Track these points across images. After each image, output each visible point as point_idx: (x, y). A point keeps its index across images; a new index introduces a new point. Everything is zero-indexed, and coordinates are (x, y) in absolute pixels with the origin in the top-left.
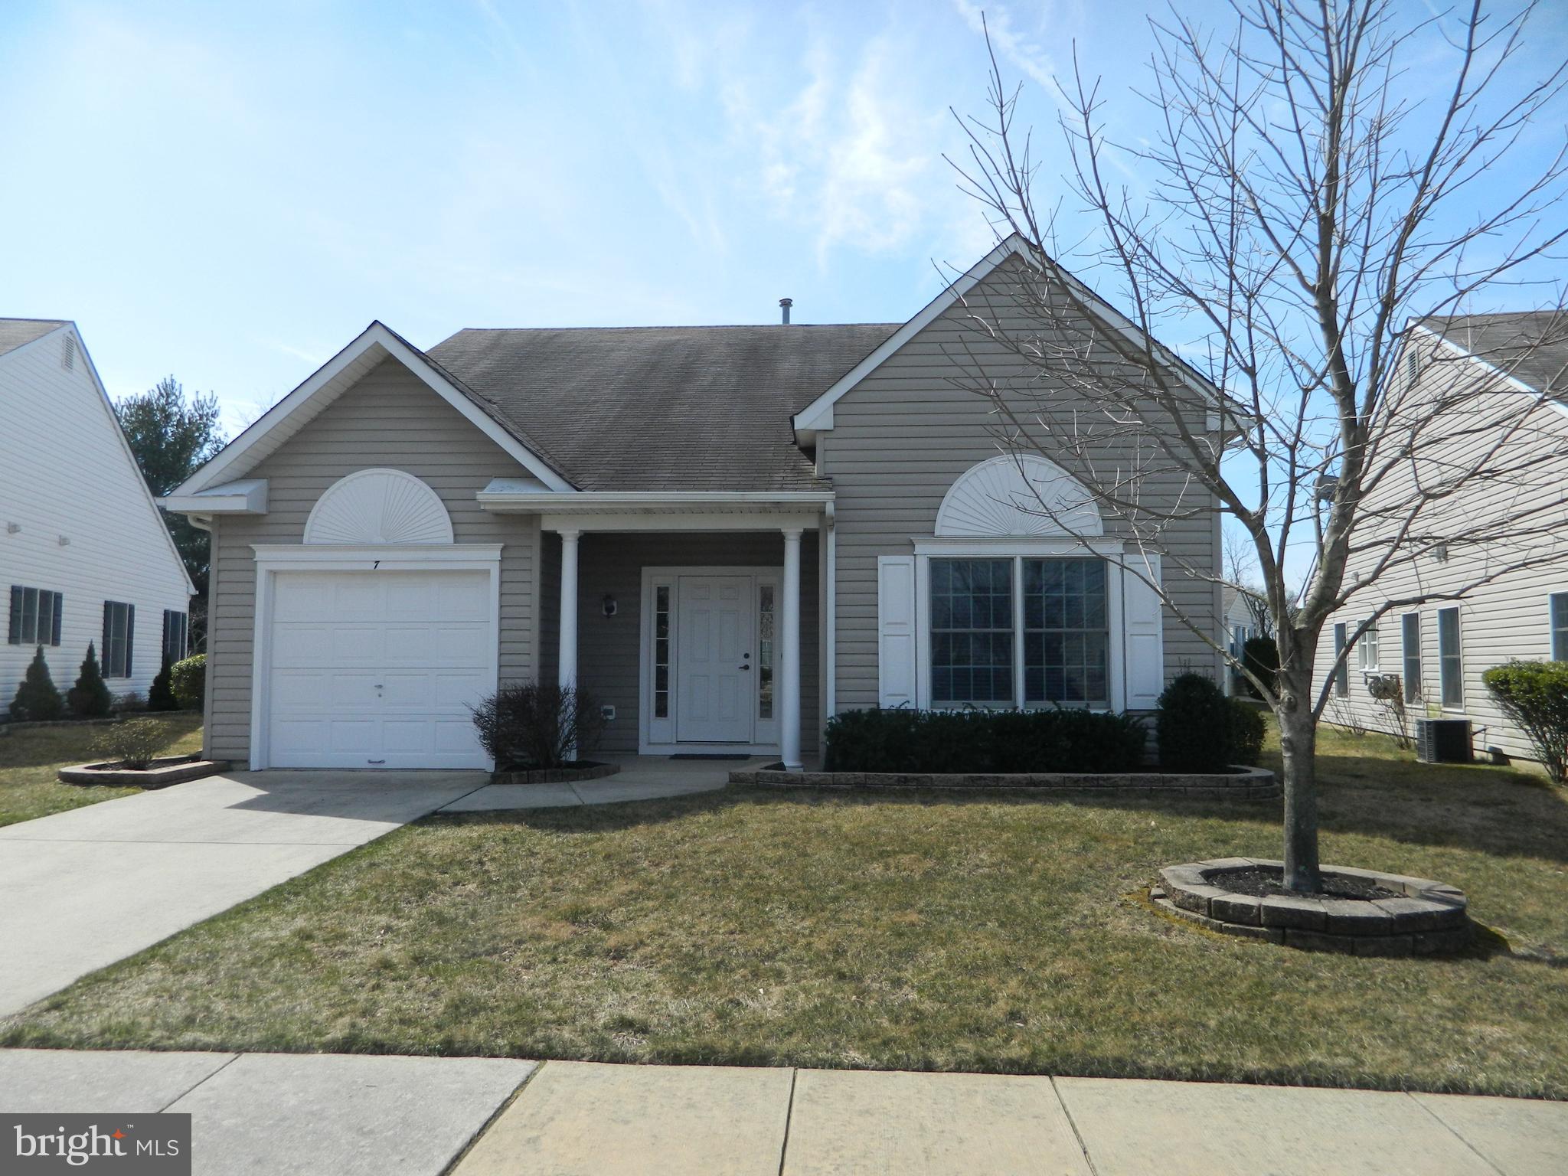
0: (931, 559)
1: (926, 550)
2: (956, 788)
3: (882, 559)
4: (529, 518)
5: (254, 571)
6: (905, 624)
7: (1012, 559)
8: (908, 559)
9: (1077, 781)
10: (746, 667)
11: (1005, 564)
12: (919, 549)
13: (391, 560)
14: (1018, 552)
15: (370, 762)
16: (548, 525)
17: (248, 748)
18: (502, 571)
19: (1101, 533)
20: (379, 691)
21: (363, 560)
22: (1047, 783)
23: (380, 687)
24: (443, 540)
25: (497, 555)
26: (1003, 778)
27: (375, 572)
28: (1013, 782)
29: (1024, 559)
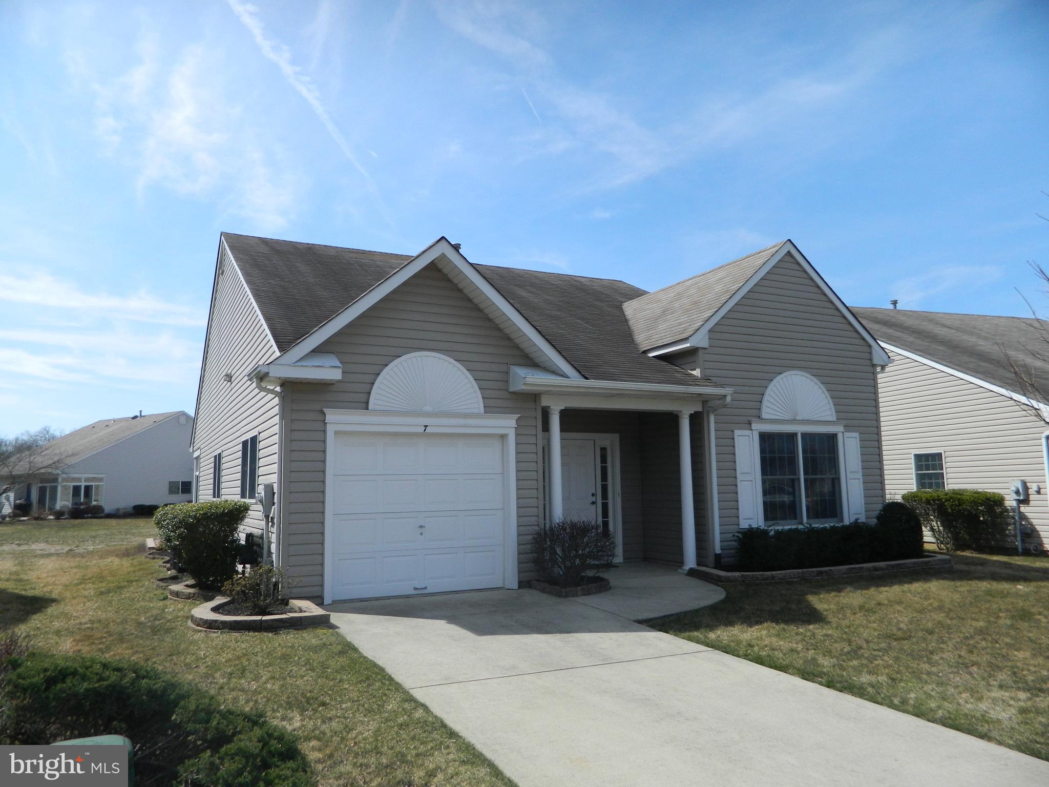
0: (760, 433)
1: (759, 427)
2: (845, 576)
3: (737, 432)
4: (533, 397)
5: (325, 431)
6: (749, 473)
7: (796, 434)
8: (747, 432)
9: (893, 566)
10: (593, 503)
11: (793, 436)
12: (754, 426)
13: (437, 425)
14: (799, 429)
15: (415, 589)
16: (545, 402)
17: (322, 586)
18: (517, 435)
19: (835, 419)
20: (422, 530)
21: (415, 424)
22: (881, 569)
23: (421, 527)
24: (476, 411)
25: (513, 423)
26: (863, 567)
27: (425, 434)
28: (868, 569)
29: (802, 434)
